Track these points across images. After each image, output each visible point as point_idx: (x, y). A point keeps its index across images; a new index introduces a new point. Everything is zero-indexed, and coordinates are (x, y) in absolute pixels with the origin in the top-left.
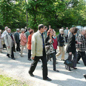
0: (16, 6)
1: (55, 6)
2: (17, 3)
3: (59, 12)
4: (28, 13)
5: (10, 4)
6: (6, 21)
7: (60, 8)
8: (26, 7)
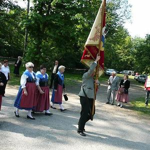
1: (77, 30)
2: (13, 12)
4: (29, 34)
8: (25, 23)
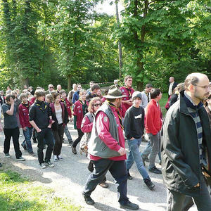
0: (94, 31)
1: (192, 26)
2: (99, 23)
3: (203, 41)
4: (123, 48)
5: (83, 29)
6: (72, 67)
7: (205, 30)
8: (117, 35)
